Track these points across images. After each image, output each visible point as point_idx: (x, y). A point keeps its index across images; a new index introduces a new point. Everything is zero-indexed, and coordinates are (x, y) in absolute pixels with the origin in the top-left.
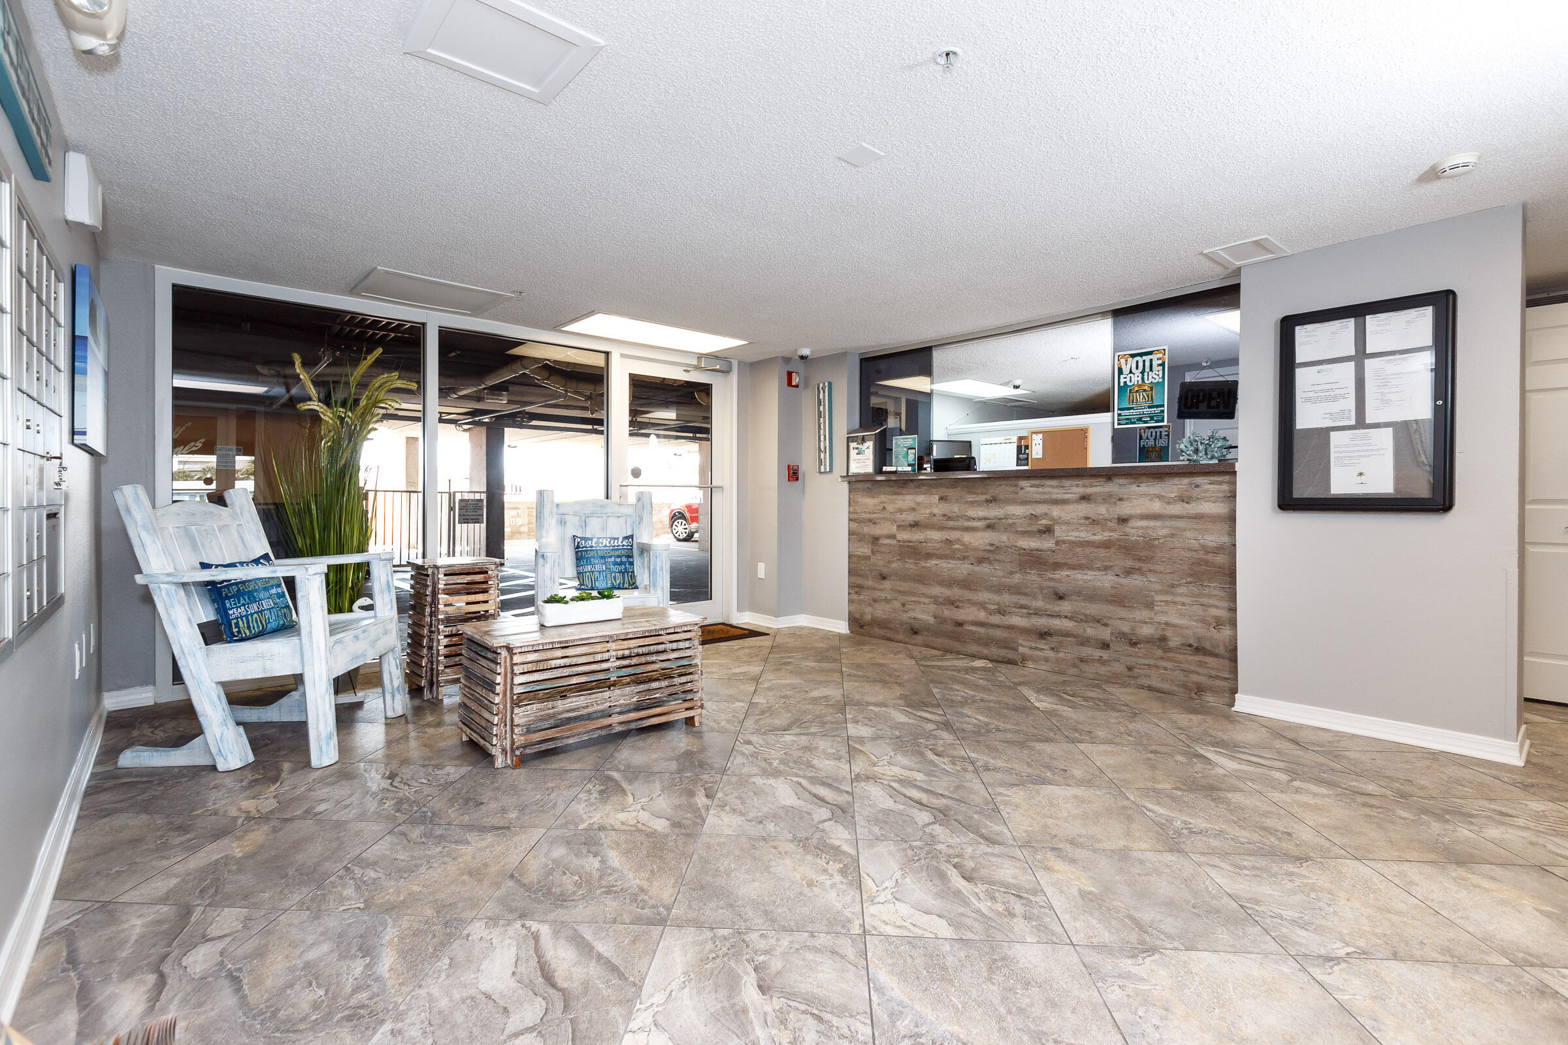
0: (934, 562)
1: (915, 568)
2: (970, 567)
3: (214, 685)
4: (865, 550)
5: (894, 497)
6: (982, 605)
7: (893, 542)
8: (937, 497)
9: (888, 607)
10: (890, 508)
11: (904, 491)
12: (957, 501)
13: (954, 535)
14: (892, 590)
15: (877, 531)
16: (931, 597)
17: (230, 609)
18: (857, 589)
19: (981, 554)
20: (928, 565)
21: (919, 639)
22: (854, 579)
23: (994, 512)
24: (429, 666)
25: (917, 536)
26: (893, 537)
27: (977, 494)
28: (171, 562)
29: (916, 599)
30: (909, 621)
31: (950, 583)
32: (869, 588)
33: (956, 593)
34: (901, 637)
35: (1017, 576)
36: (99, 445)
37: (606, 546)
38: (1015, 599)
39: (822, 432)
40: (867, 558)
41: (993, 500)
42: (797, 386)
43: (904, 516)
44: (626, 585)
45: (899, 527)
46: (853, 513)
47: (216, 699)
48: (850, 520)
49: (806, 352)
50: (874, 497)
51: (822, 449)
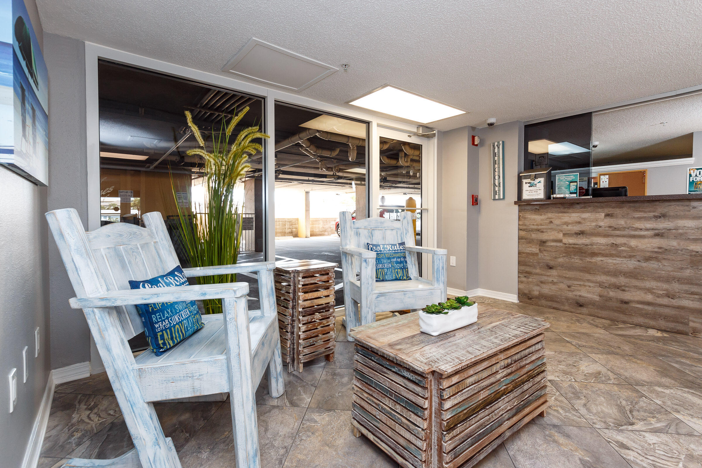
0: (599, 259)
1: (580, 262)
2: (637, 263)
3: (146, 405)
4: (534, 249)
5: (560, 214)
6: (649, 290)
7: (561, 244)
8: (603, 215)
9: (554, 287)
10: (557, 222)
11: (570, 210)
12: (623, 217)
13: (619, 241)
14: (559, 276)
15: (544, 237)
16: (596, 282)
17: (156, 323)
18: (525, 275)
19: (648, 254)
20: (593, 260)
21: (584, 310)
22: (523, 268)
23: (662, 225)
24: (292, 347)
25: (582, 241)
26: (560, 241)
27: (645, 212)
28: (104, 283)
29: (582, 283)
30: (574, 297)
31: (616, 273)
32: (537, 274)
33: (622, 280)
34: (566, 308)
35: (688, 271)
36: (41, 176)
37: (389, 250)
38: (686, 287)
39: (496, 173)
40: (537, 254)
41: (663, 216)
42: (477, 145)
43: (570, 227)
44: (405, 278)
45: (564, 235)
46: (522, 225)
47: (149, 419)
48: (520, 229)
49: (492, 120)
50: (541, 215)
51: (497, 184)
